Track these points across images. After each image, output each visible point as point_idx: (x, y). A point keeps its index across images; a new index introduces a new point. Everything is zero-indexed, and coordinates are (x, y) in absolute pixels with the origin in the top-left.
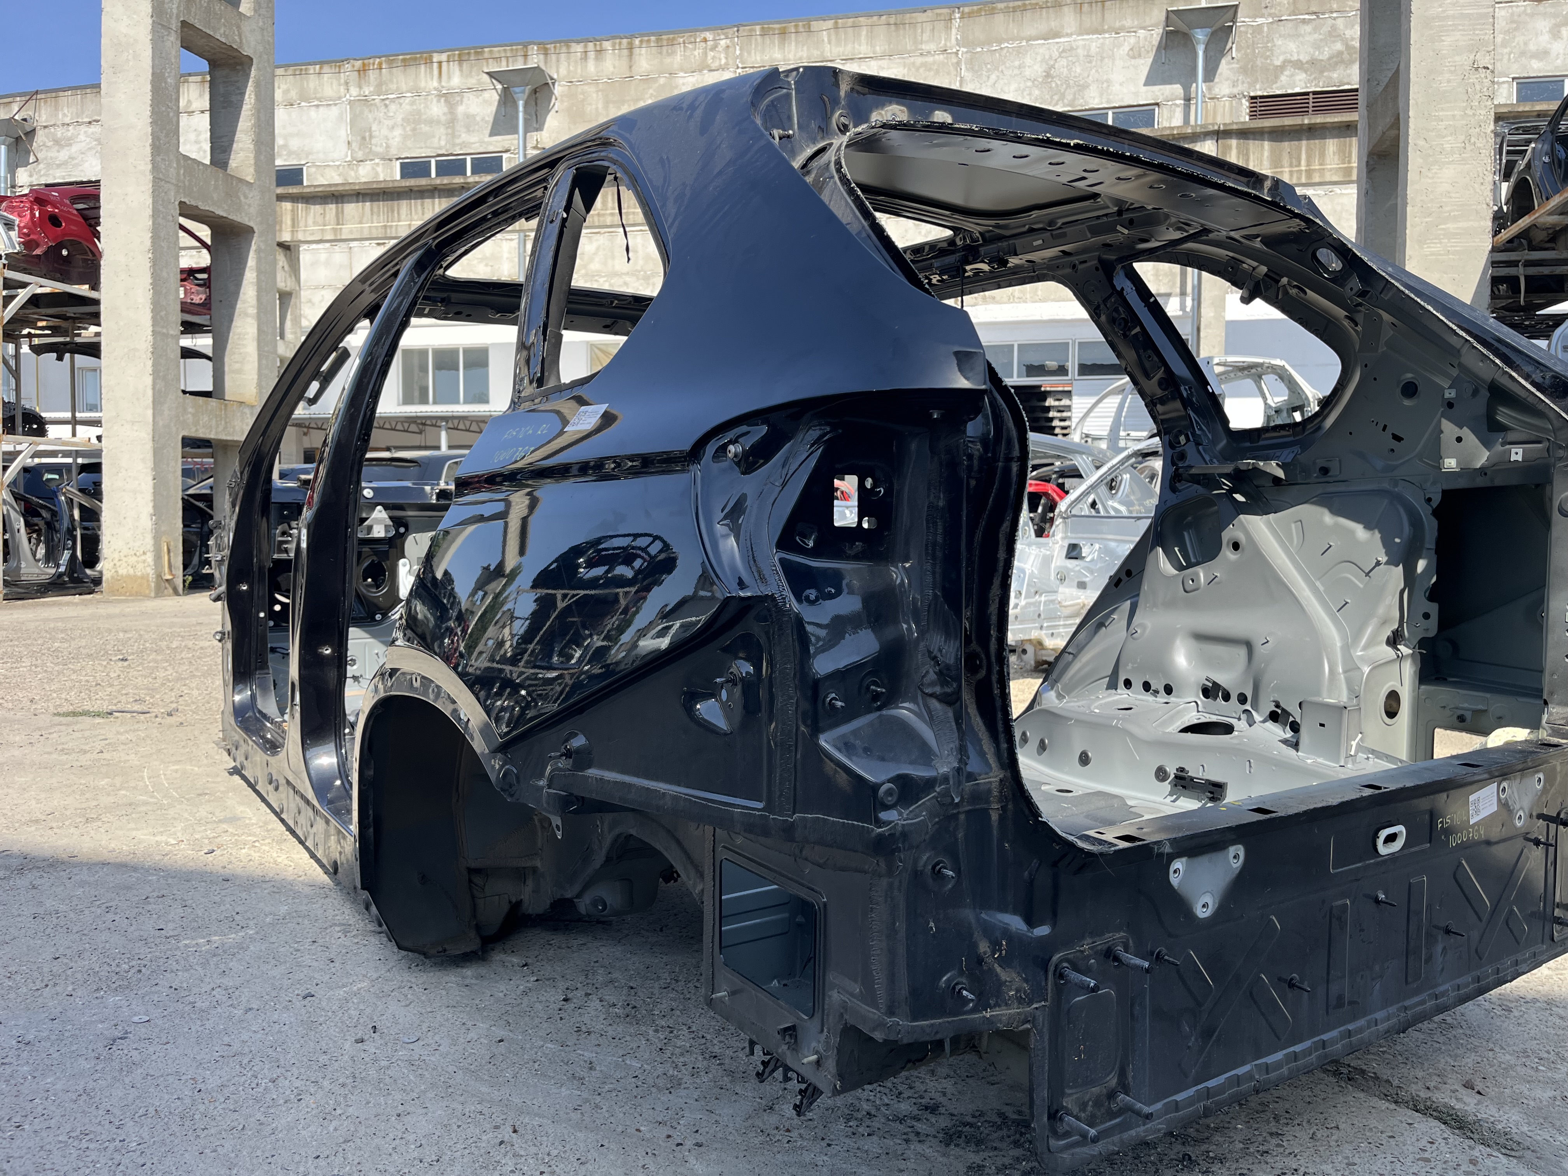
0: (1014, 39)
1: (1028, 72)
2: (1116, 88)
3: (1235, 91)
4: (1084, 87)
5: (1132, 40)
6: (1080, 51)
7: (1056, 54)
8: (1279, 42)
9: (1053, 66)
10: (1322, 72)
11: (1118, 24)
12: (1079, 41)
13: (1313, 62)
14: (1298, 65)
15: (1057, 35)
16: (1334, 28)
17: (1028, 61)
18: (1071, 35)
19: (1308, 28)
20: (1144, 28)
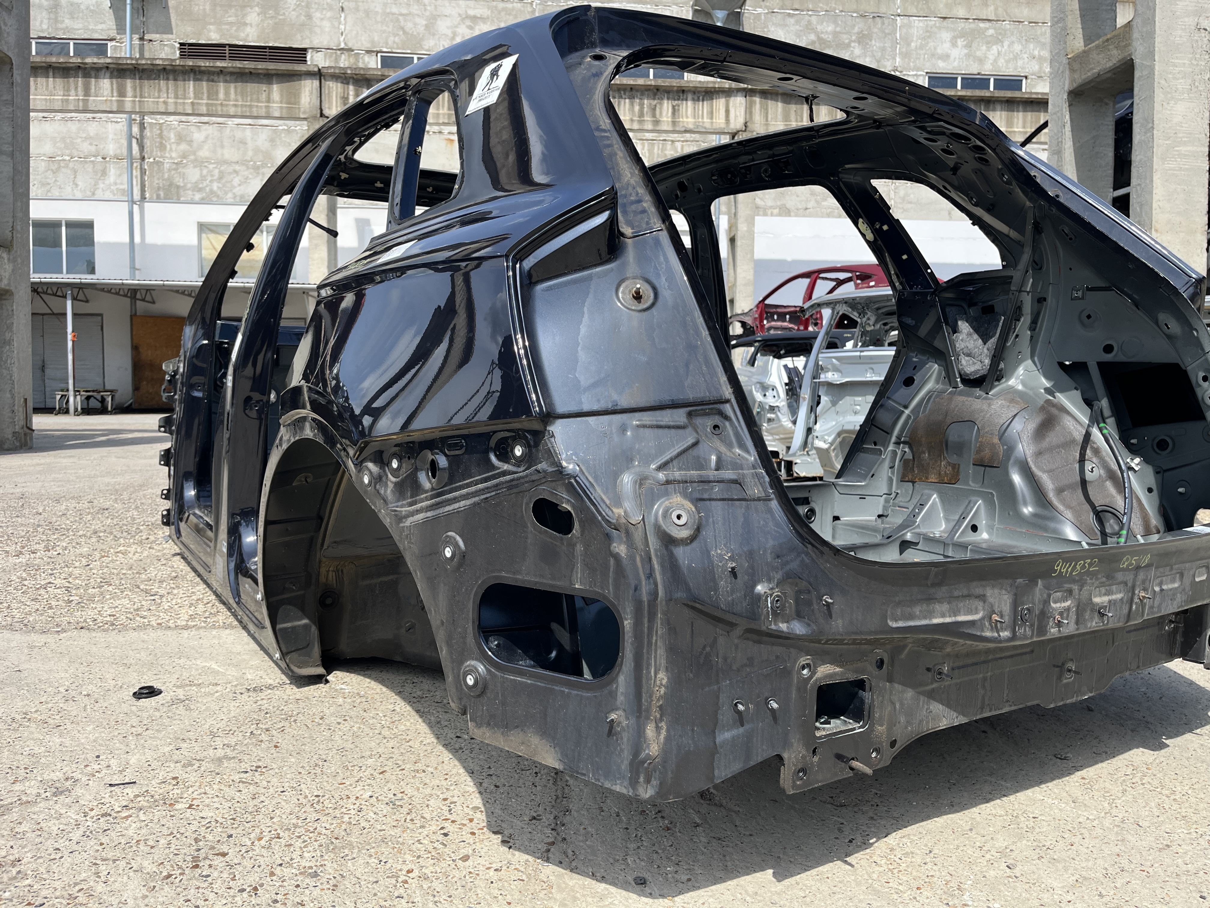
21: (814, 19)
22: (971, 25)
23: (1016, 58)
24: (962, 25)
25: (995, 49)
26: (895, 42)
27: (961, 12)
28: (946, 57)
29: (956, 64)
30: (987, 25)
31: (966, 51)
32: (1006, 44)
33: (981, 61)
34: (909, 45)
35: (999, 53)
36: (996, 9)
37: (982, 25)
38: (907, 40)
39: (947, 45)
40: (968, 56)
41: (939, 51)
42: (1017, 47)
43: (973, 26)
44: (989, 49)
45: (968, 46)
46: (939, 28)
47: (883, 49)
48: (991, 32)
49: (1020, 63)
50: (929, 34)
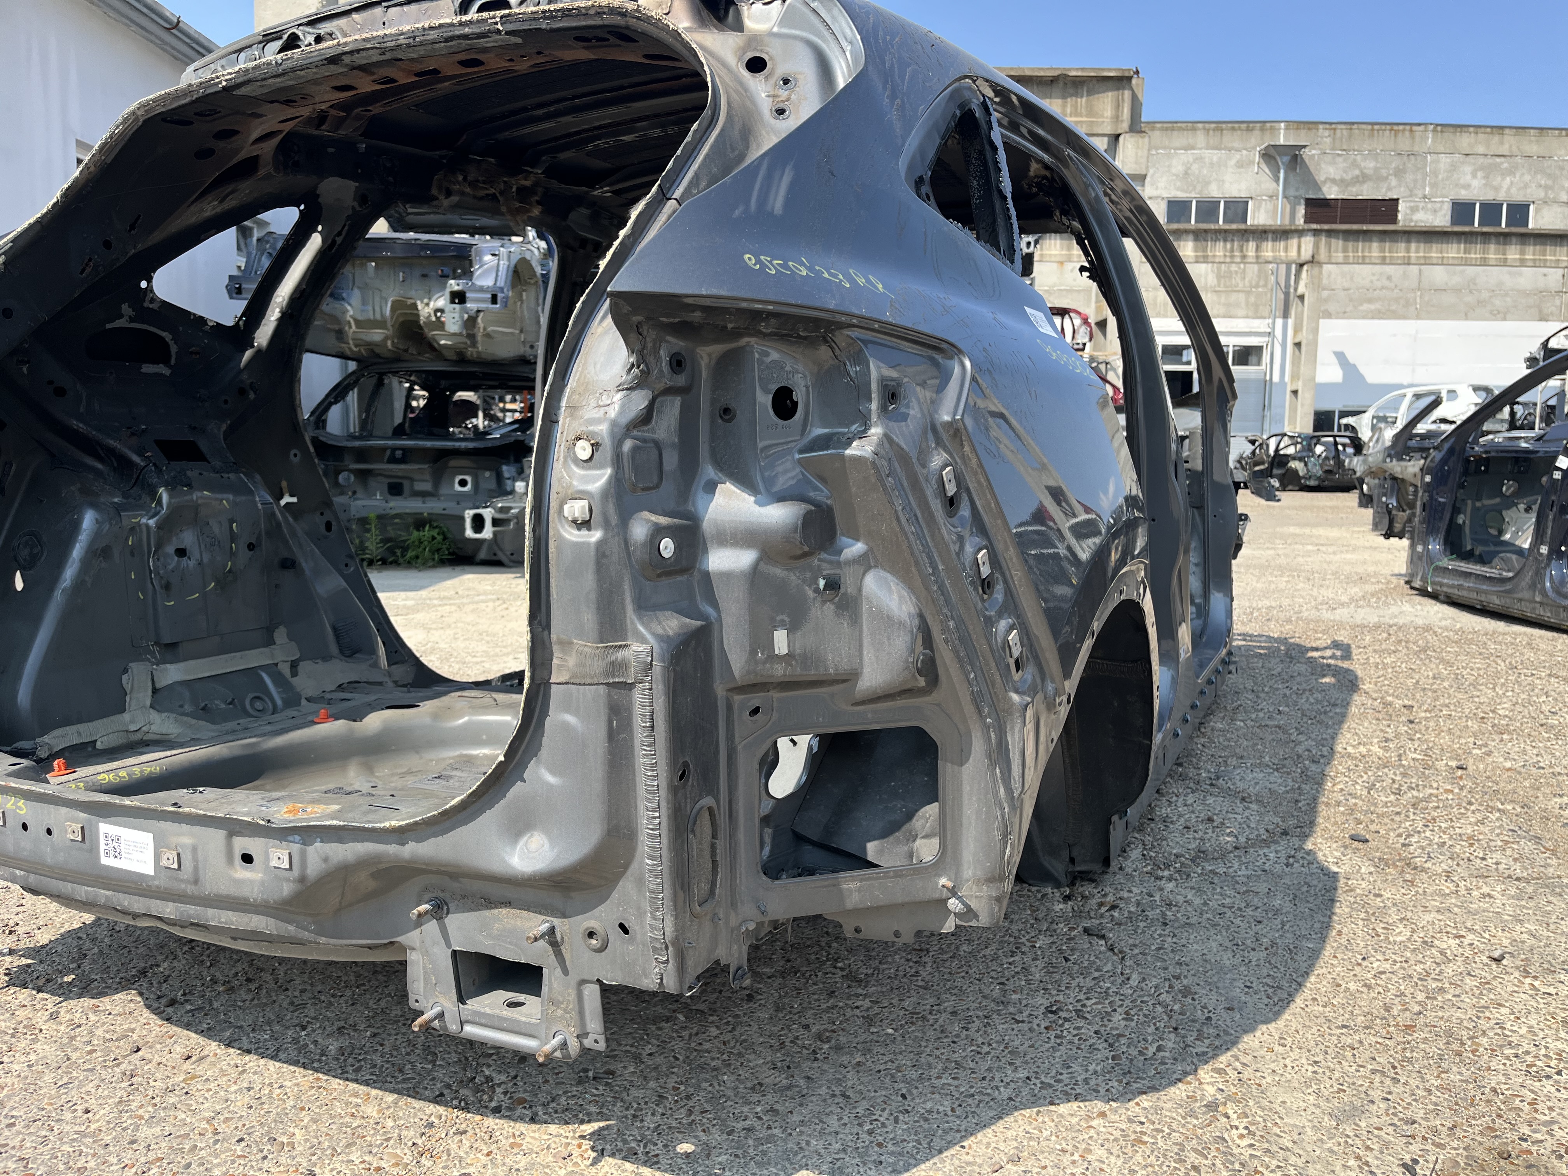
0: (1164, 148)
1: (1174, 170)
2: (1227, 185)
3: (1298, 194)
4: (1208, 183)
5: (1238, 156)
6: (1207, 160)
7: (1191, 160)
8: (1323, 166)
9: (1189, 168)
10: (1347, 186)
11: (1230, 145)
12: (1208, 153)
13: (1342, 180)
14: (1334, 181)
15: (1193, 148)
16: (1355, 160)
17: (1174, 162)
18: (1200, 149)
19: (1340, 159)
20: (1246, 149)
21: (1359, 158)
22: (1490, 160)
23: (1526, 186)
24: (1481, 160)
25: (1508, 180)
26: (1425, 175)
27: (1481, 150)
28: (1467, 186)
29: (1475, 192)
30: (1502, 159)
31: (1484, 182)
32: (1518, 175)
33: (1497, 189)
34: (1437, 177)
35: (1512, 183)
36: (1511, 146)
37: (1498, 160)
38: (1435, 173)
39: (1468, 177)
40: (1485, 185)
41: (1462, 181)
42: (1527, 178)
43: (1490, 161)
44: (1503, 179)
45: (1486, 177)
46: (1463, 163)
47: (1415, 181)
48: (1505, 165)
49: (1529, 191)
50: (1453, 168)
